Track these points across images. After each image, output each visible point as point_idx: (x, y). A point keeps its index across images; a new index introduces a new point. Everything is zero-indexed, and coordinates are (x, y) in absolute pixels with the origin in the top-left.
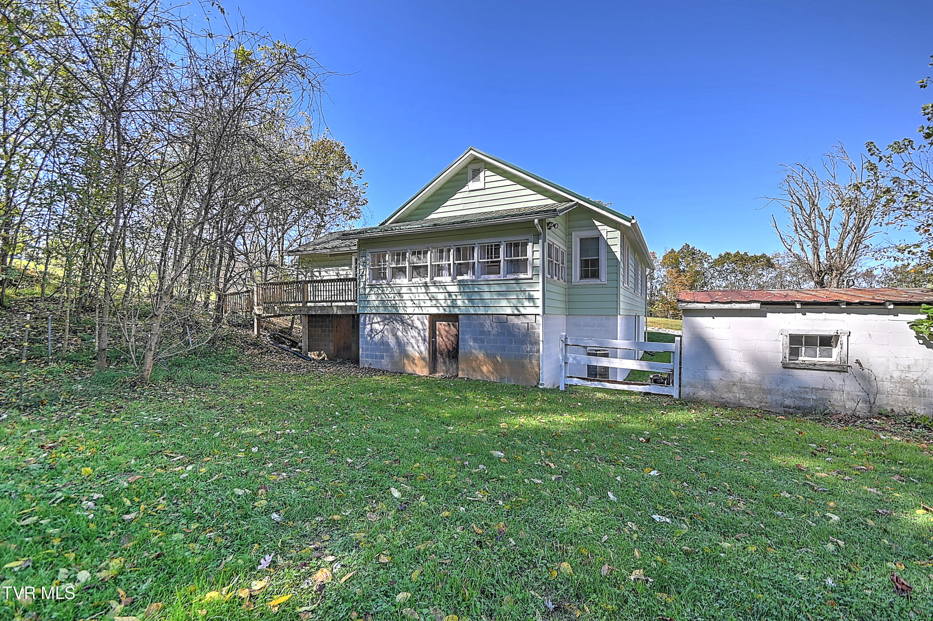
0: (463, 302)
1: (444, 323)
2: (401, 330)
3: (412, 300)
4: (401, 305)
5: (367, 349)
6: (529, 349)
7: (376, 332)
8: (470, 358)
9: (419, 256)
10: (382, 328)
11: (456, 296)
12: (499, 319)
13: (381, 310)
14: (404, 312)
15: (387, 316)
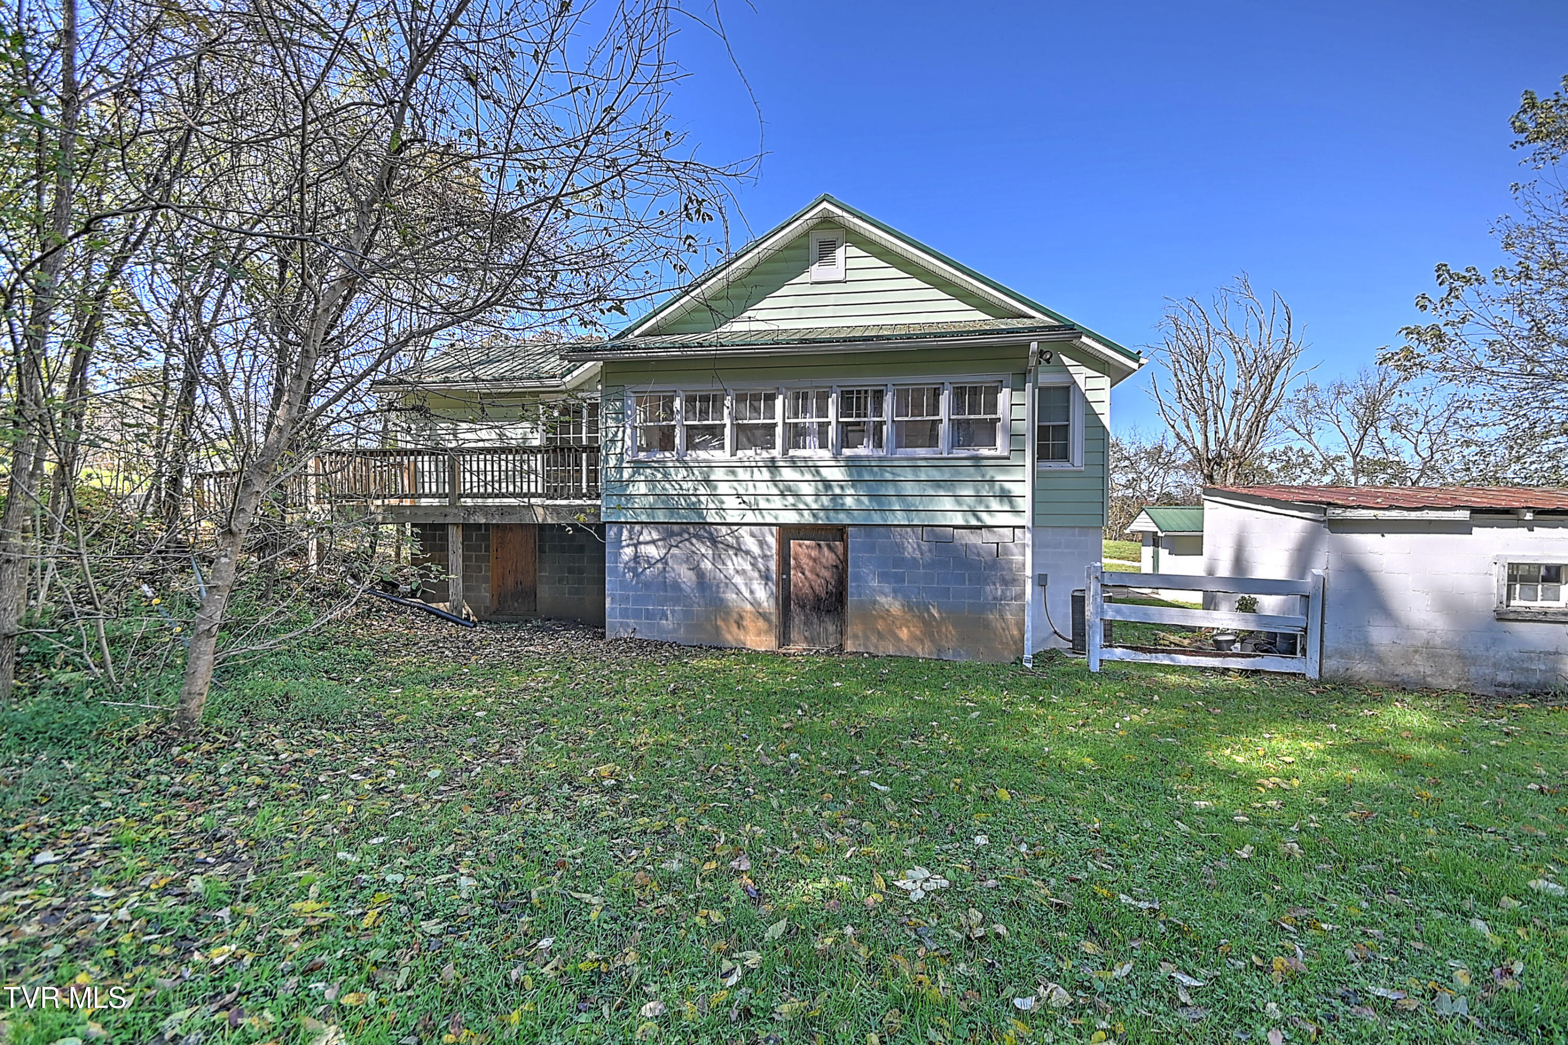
0: (858, 500)
1: (807, 542)
2: (710, 557)
3: (739, 496)
4: (711, 506)
5: (626, 599)
6: (999, 592)
7: (648, 562)
8: (869, 614)
9: (756, 404)
10: (663, 552)
11: (842, 488)
12: (935, 535)
13: (661, 517)
14: (718, 520)
15: (676, 528)
